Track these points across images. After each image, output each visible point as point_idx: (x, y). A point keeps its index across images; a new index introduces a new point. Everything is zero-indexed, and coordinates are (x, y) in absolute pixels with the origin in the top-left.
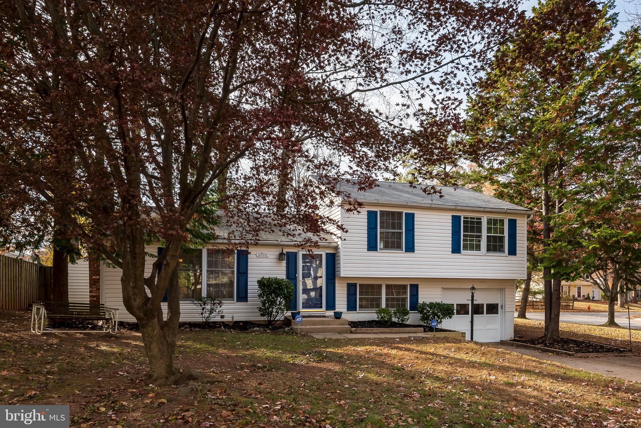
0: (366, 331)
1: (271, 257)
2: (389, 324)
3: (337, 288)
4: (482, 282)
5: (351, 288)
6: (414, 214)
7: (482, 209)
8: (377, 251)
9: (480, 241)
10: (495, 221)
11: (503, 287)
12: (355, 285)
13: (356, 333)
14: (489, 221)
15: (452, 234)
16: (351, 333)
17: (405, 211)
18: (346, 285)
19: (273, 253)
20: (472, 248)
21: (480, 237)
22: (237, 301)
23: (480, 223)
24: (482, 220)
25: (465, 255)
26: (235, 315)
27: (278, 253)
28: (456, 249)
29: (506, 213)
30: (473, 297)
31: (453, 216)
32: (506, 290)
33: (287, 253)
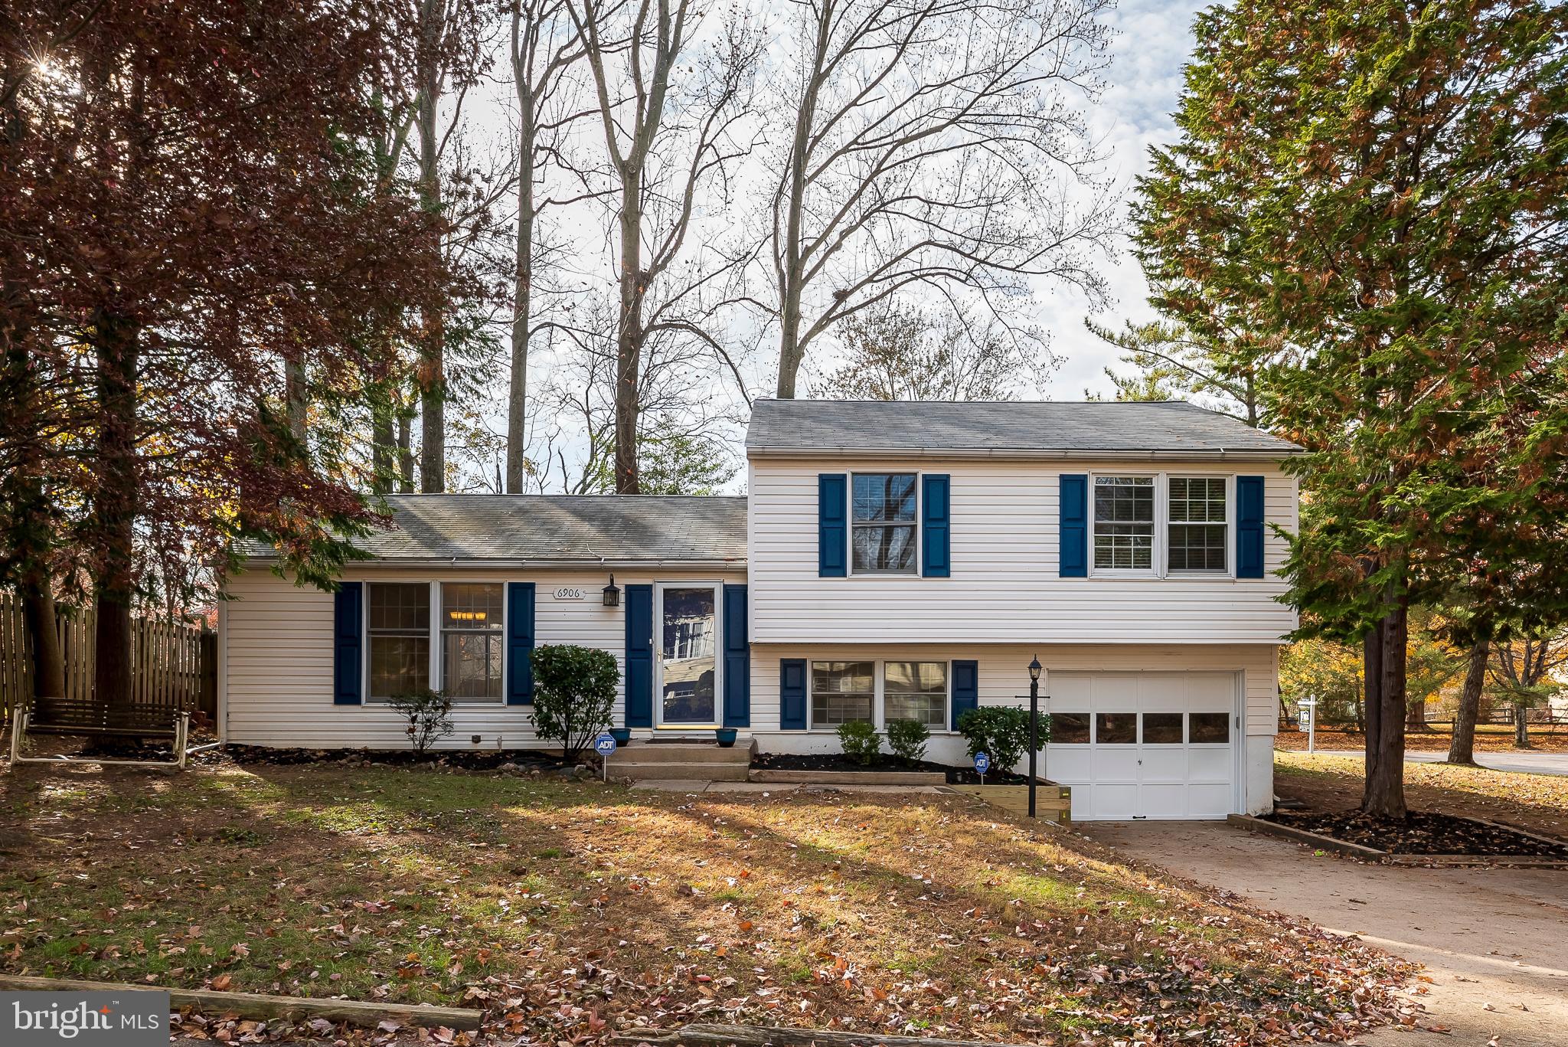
0: (786, 779)
1: (588, 598)
2: (867, 761)
3: (753, 672)
4: (1169, 654)
5: (792, 671)
6: (948, 476)
7: (1147, 454)
8: (845, 575)
9: (1148, 542)
10: (1198, 485)
11: (1239, 667)
12: (801, 664)
13: (760, 782)
14: (1176, 486)
15: (1061, 525)
16: (749, 781)
17: (923, 471)
18: (778, 665)
19: (592, 589)
20: (1123, 561)
21: (1149, 529)
22: (510, 703)
23: (1149, 492)
24: (1154, 484)
25: (1101, 580)
26: (505, 736)
27: (600, 589)
28: (1072, 564)
29: (1223, 461)
30: (1034, 687)
31: (1062, 477)
32: (1247, 676)
33: (627, 586)
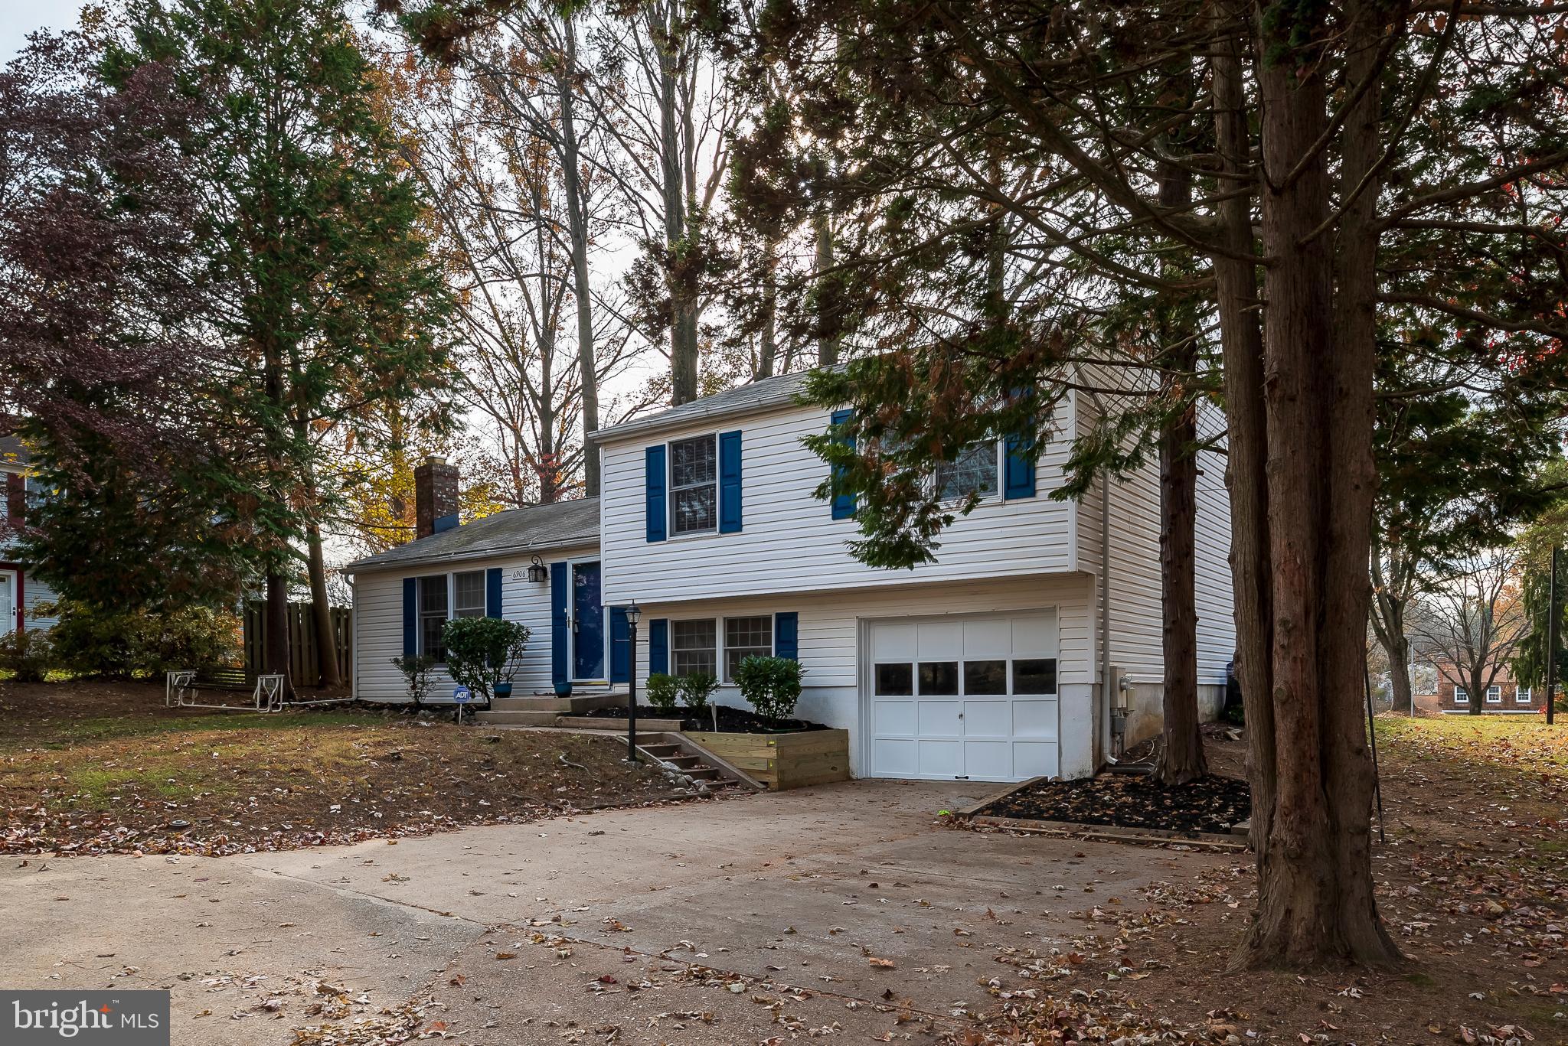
5: (658, 630)
6: (740, 432)
8: (665, 539)
12: (664, 624)
17: (720, 430)
18: (648, 624)
28: (842, 507)
31: (834, 415)
32: (1061, 614)
33: (553, 565)
